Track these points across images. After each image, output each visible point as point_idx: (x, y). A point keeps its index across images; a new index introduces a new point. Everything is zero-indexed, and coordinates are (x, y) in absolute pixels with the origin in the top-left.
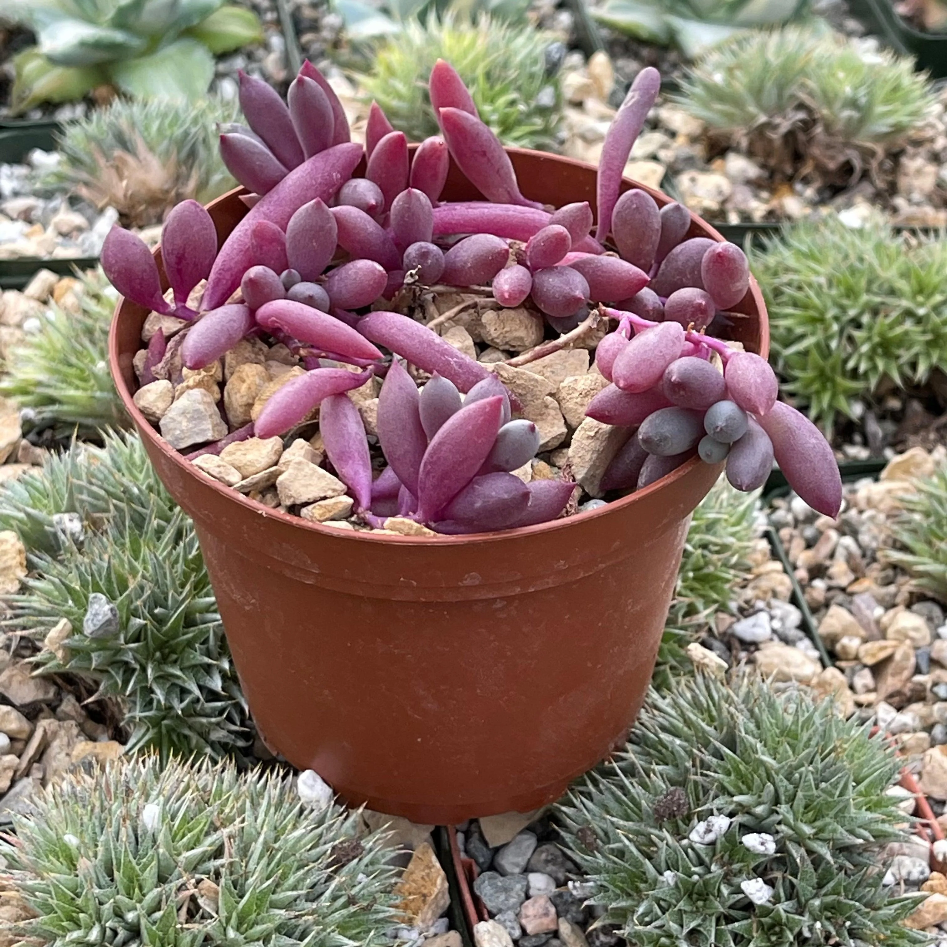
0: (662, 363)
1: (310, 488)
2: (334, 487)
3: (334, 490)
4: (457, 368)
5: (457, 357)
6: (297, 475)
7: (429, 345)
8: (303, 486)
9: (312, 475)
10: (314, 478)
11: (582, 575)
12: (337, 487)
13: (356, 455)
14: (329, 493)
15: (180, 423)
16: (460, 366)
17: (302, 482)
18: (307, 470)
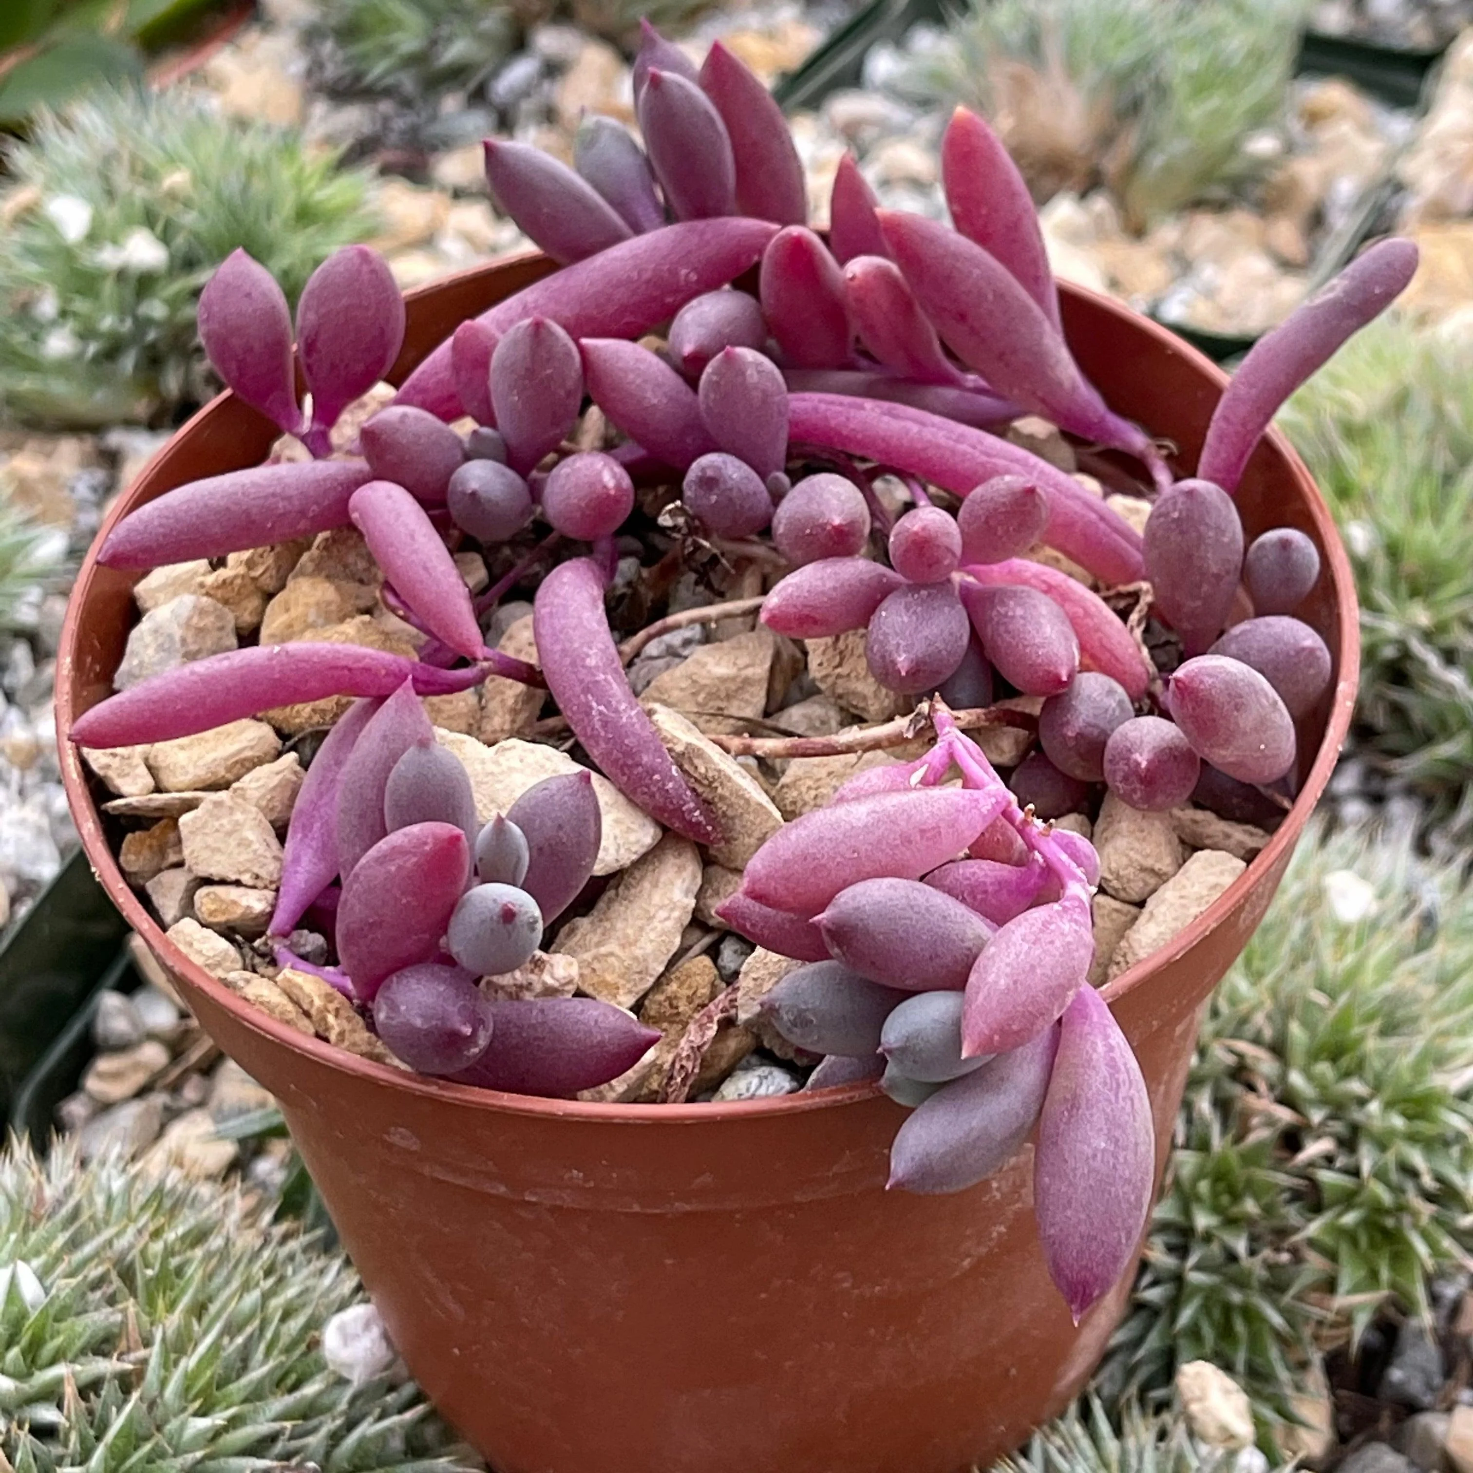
0: (846, 873)
1: (218, 857)
2: (256, 870)
3: (257, 877)
4: (598, 725)
5: (608, 705)
6: (205, 825)
7: (573, 664)
8: (207, 847)
9: (229, 834)
10: (233, 842)
11: (636, 1208)
12: (263, 873)
13: (317, 825)
14: (246, 878)
15: (146, 646)
16: (605, 724)
17: (210, 840)
18: (224, 821)
